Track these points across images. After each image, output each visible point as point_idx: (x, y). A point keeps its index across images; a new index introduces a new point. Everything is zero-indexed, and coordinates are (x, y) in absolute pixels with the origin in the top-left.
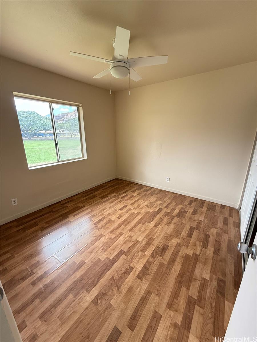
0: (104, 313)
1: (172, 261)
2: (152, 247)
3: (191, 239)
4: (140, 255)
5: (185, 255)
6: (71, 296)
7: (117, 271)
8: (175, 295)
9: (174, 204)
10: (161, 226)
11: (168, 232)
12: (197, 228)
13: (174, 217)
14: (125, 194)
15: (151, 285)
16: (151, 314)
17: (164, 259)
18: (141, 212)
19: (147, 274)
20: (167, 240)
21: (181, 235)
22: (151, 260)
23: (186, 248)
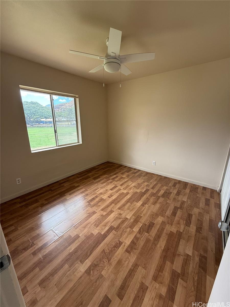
0: (96, 282)
1: (158, 237)
2: (140, 224)
3: (175, 218)
4: (128, 231)
5: (169, 232)
6: (66, 266)
7: (107, 245)
8: (160, 269)
9: (159, 185)
10: (147, 205)
11: (154, 211)
12: (181, 208)
13: (159, 197)
14: (115, 176)
15: (138, 259)
16: (138, 285)
17: (150, 235)
18: (129, 192)
19: (135, 249)
20: (153, 218)
21: (165, 213)
22: (138, 236)
23: (170, 226)
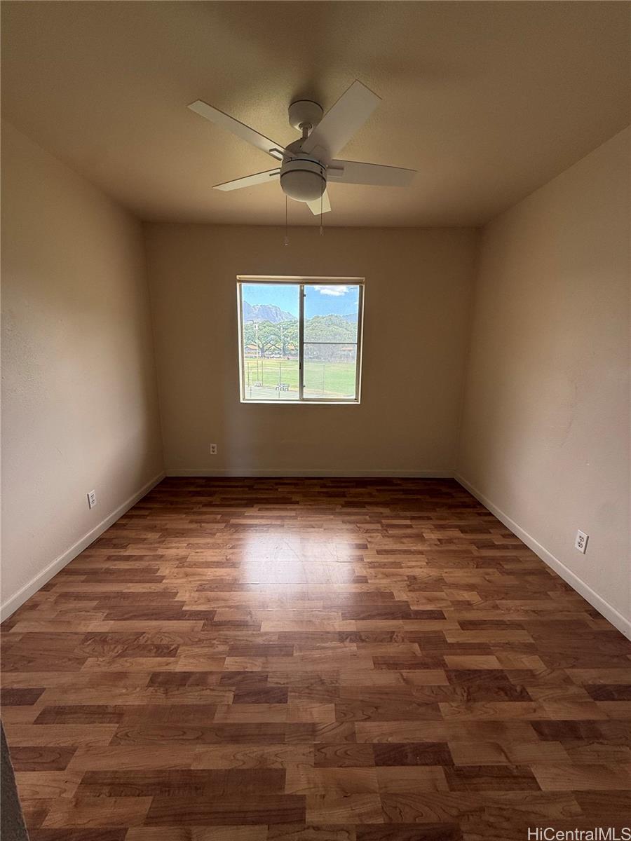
0: (70, 660)
1: (236, 735)
2: (257, 663)
3: (371, 766)
5: (277, 766)
7: (159, 633)
8: (121, 786)
10: (356, 648)
11: (342, 677)
13: (441, 664)
14: (408, 522)
15: (140, 710)
16: (65, 742)
17: (228, 708)
18: (369, 581)
19: (167, 690)
20: (307, 688)
21: (365, 720)
22: (212, 679)
23: (312, 760)
